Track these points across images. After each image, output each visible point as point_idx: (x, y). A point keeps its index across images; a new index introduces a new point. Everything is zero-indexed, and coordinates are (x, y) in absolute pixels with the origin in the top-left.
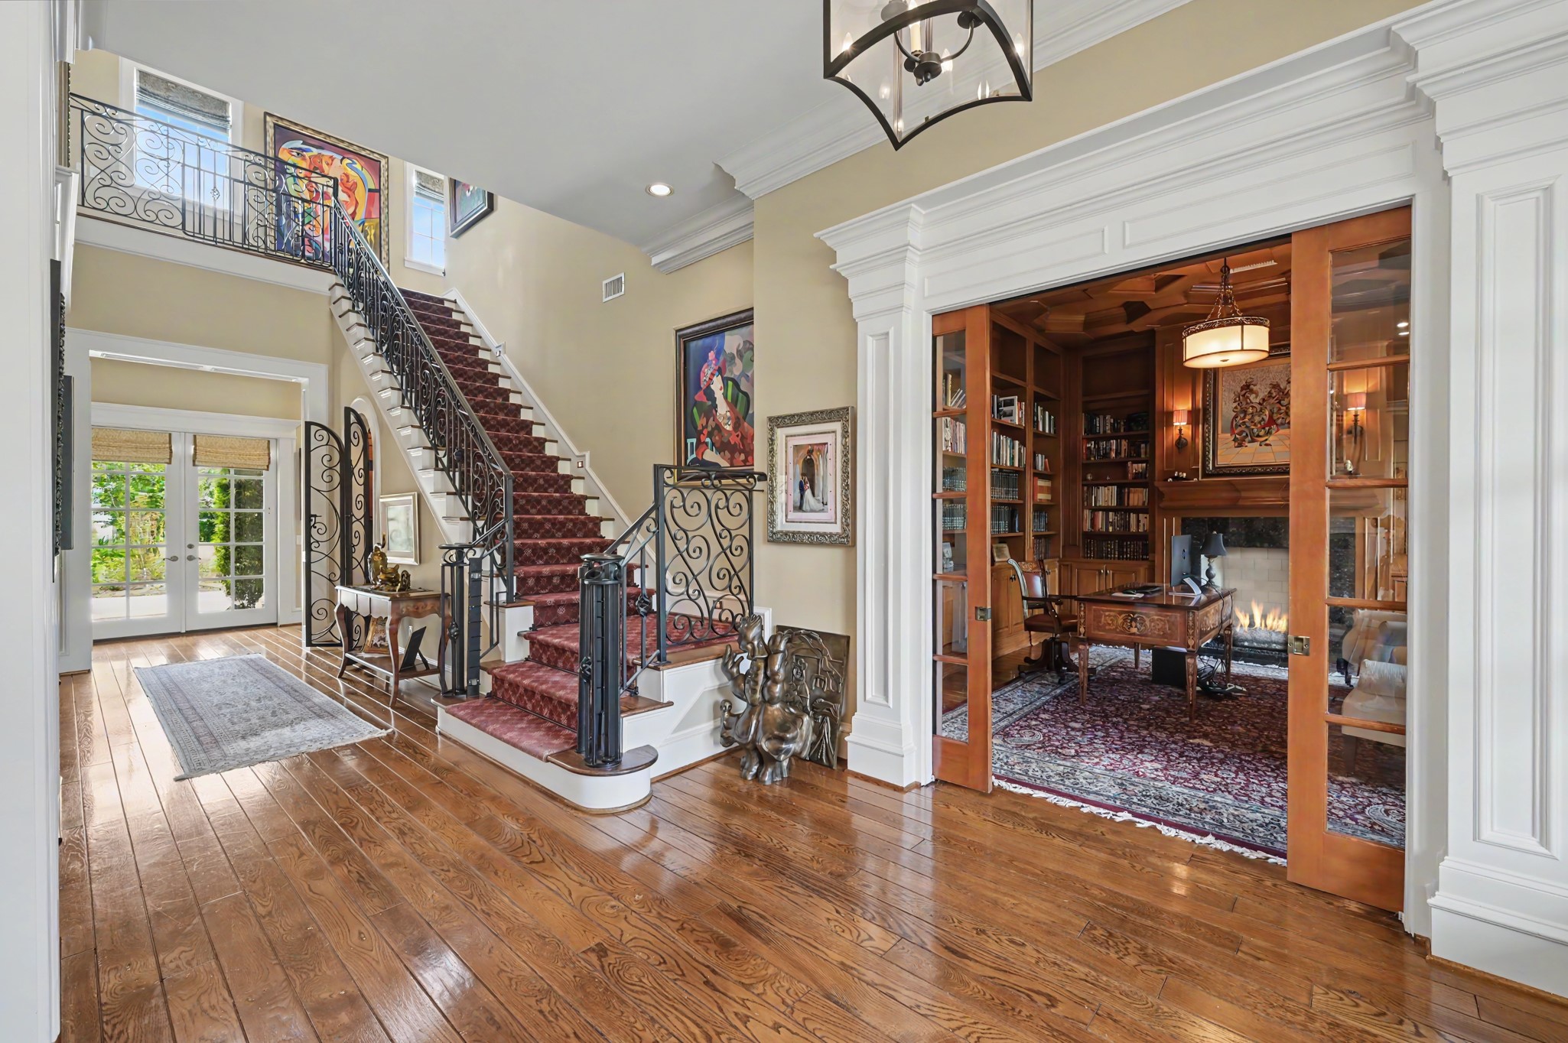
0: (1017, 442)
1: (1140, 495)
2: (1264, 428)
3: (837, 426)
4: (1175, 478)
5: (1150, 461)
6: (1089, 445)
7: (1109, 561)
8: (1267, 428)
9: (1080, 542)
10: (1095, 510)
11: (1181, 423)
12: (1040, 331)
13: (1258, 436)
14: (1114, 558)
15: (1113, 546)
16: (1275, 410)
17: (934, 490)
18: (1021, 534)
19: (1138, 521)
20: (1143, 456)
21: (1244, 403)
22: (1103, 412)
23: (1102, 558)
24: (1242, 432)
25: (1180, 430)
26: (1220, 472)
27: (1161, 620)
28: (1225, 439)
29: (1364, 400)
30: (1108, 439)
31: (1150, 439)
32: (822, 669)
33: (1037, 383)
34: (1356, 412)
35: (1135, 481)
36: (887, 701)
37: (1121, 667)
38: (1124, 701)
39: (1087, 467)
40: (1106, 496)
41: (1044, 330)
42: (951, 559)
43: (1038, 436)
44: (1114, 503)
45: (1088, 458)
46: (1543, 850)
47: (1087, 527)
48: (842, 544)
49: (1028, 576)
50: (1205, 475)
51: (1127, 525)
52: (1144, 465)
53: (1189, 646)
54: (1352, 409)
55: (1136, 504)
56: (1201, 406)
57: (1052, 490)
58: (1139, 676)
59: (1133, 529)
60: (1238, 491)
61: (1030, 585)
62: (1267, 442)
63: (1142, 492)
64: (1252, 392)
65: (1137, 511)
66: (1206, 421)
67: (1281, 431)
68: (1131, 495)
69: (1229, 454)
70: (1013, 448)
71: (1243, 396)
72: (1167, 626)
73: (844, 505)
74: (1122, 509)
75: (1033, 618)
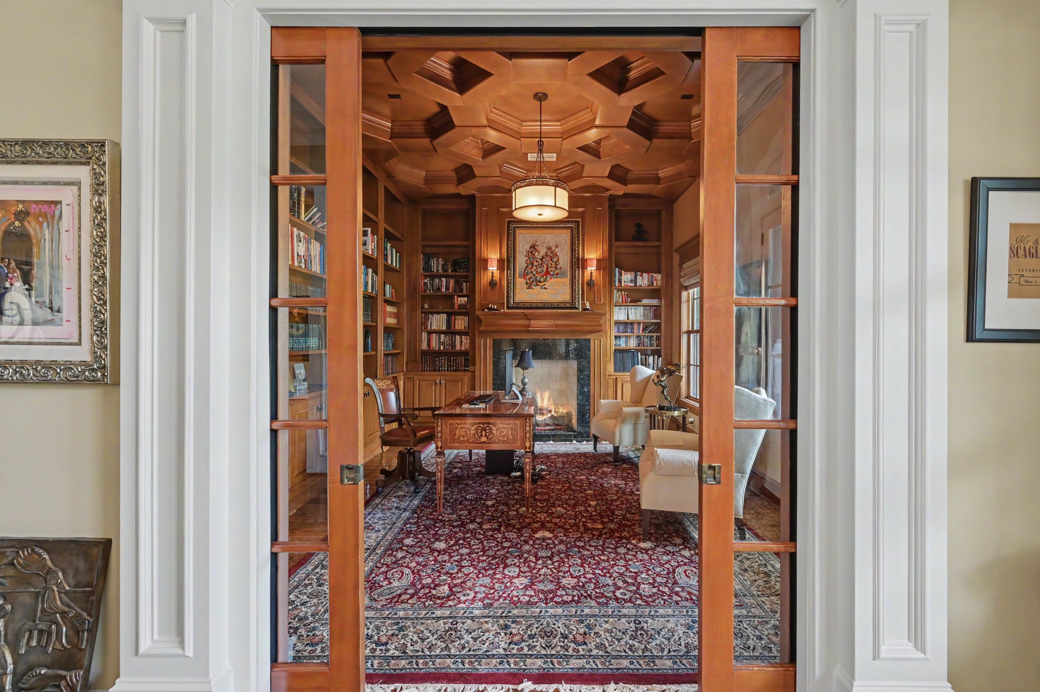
0: (370, 270)
1: (463, 322)
2: (543, 277)
3: (83, 173)
4: (489, 309)
5: (471, 295)
6: (426, 281)
7: (440, 373)
8: (545, 277)
9: (419, 358)
10: (430, 333)
11: (493, 268)
12: (390, 177)
13: (540, 282)
14: (445, 370)
15: (444, 360)
16: (550, 265)
17: (274, 293)
18: (374, 353)
19: (461, 342)
20: (465, 291)
21: (532, 258)
22: (436, 255)
23: (435, 371)
24: (531, 278)
25: (493, 273)
26: (518, 306)
27: (506, 428)
28: (520, 282)
29: (595, 263)
30: (440, 277)
31: (471, 280)
32: (43, 610)
33: (386, 222)
34: (591, 270)
35: (459, 311)
36: (183, 648)
37: (459, 462)
38: (471, 500)
39: (424, 298)
40: (438, 322)
41: (393, 177)
42: (304, 380)
43: (388, 268)
44: (444, 328)
45: (425, 291)
46: (919, 655)
47: (424, 346)
48: (93, 382)
49: (383, 392)
50: (508, 308)
51: (453, 344)
52: (466, 299)
53: (526, 448)
54: (589, 269)
55: (460, 328)
56: (506, 257)
57: (397, 316)
58: (475, 469)
59: (458, 347)
60: (529, 319)
61: (386, 400)
62: (545, 286)
63: (464, 319)
64: (536, 251)
65: (461, 333)
66: (508, 269)
67: (553, 280)
68: (456, 322)
69: (523, 294)
70: (367, 274)
71: (531, 252)
72: (510, 432)
73: (96, 313)
74: (450, 332)
75: (390, 433)
